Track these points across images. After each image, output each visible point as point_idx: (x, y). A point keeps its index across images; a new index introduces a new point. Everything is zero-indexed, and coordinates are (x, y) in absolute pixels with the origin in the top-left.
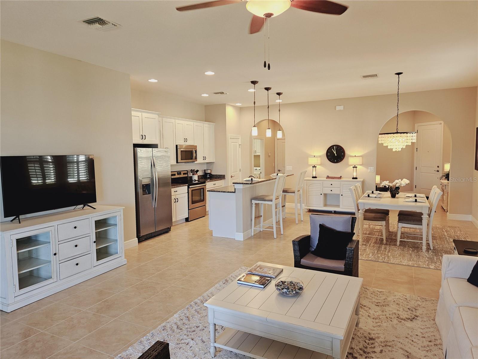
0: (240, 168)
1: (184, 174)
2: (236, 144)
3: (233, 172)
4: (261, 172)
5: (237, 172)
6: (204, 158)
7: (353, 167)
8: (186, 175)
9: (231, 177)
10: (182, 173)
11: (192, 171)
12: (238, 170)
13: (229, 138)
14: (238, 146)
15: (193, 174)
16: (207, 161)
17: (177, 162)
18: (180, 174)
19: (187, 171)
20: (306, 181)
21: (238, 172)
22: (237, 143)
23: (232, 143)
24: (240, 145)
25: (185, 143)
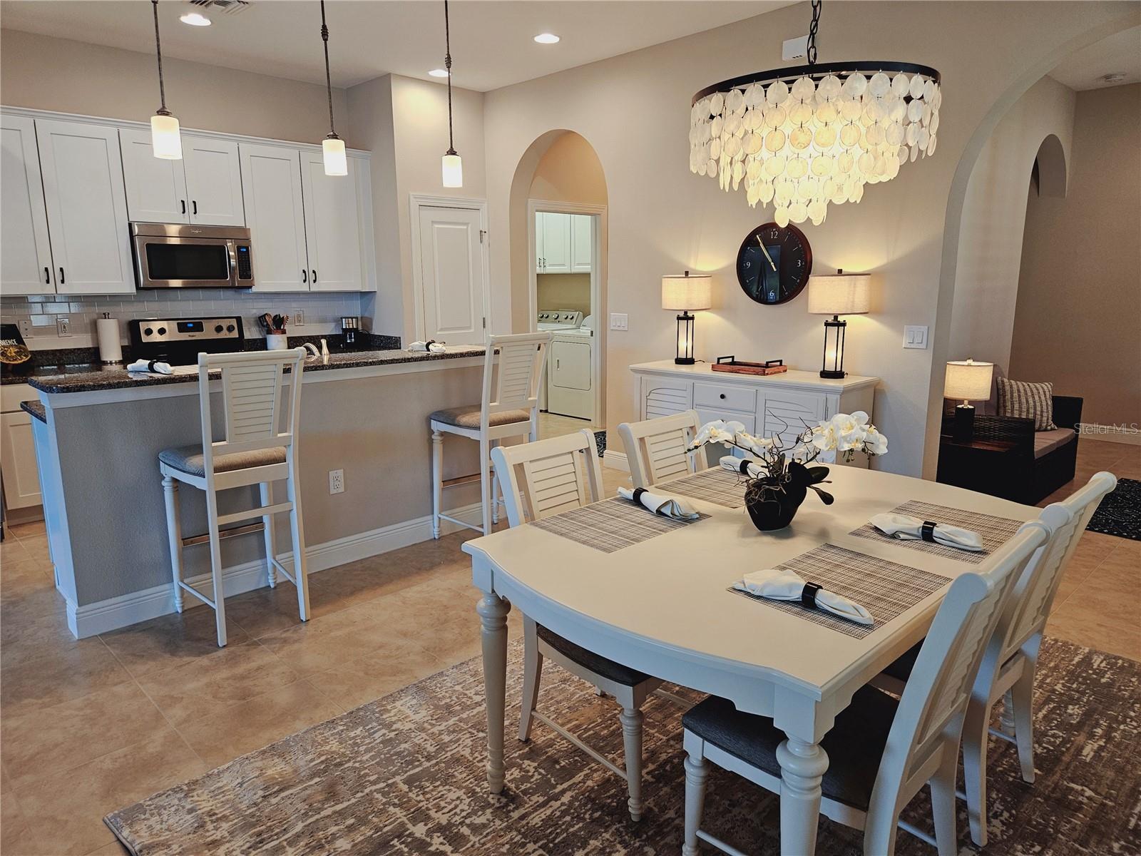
0: (486, 314)
1: (218, 329)
2: (465, 227)
4: (592, 332)
5: (469, 328)
6: (310, 276)
7: (827, 324)
8: (235, 334)
10: (208, 325)
11: (261, 321)
12: (475, 322)
13: (414, 204)
14: (472, 237)
15: (269, 332)
16: (330, 285)
17: (138, 287)
18: (198, 327)
19: (239, 319)
20: (639, 376)
21: (472, 331)
22: (468, 224)
23: (433, 222)
24: (481, 231)
25: (184, 217)
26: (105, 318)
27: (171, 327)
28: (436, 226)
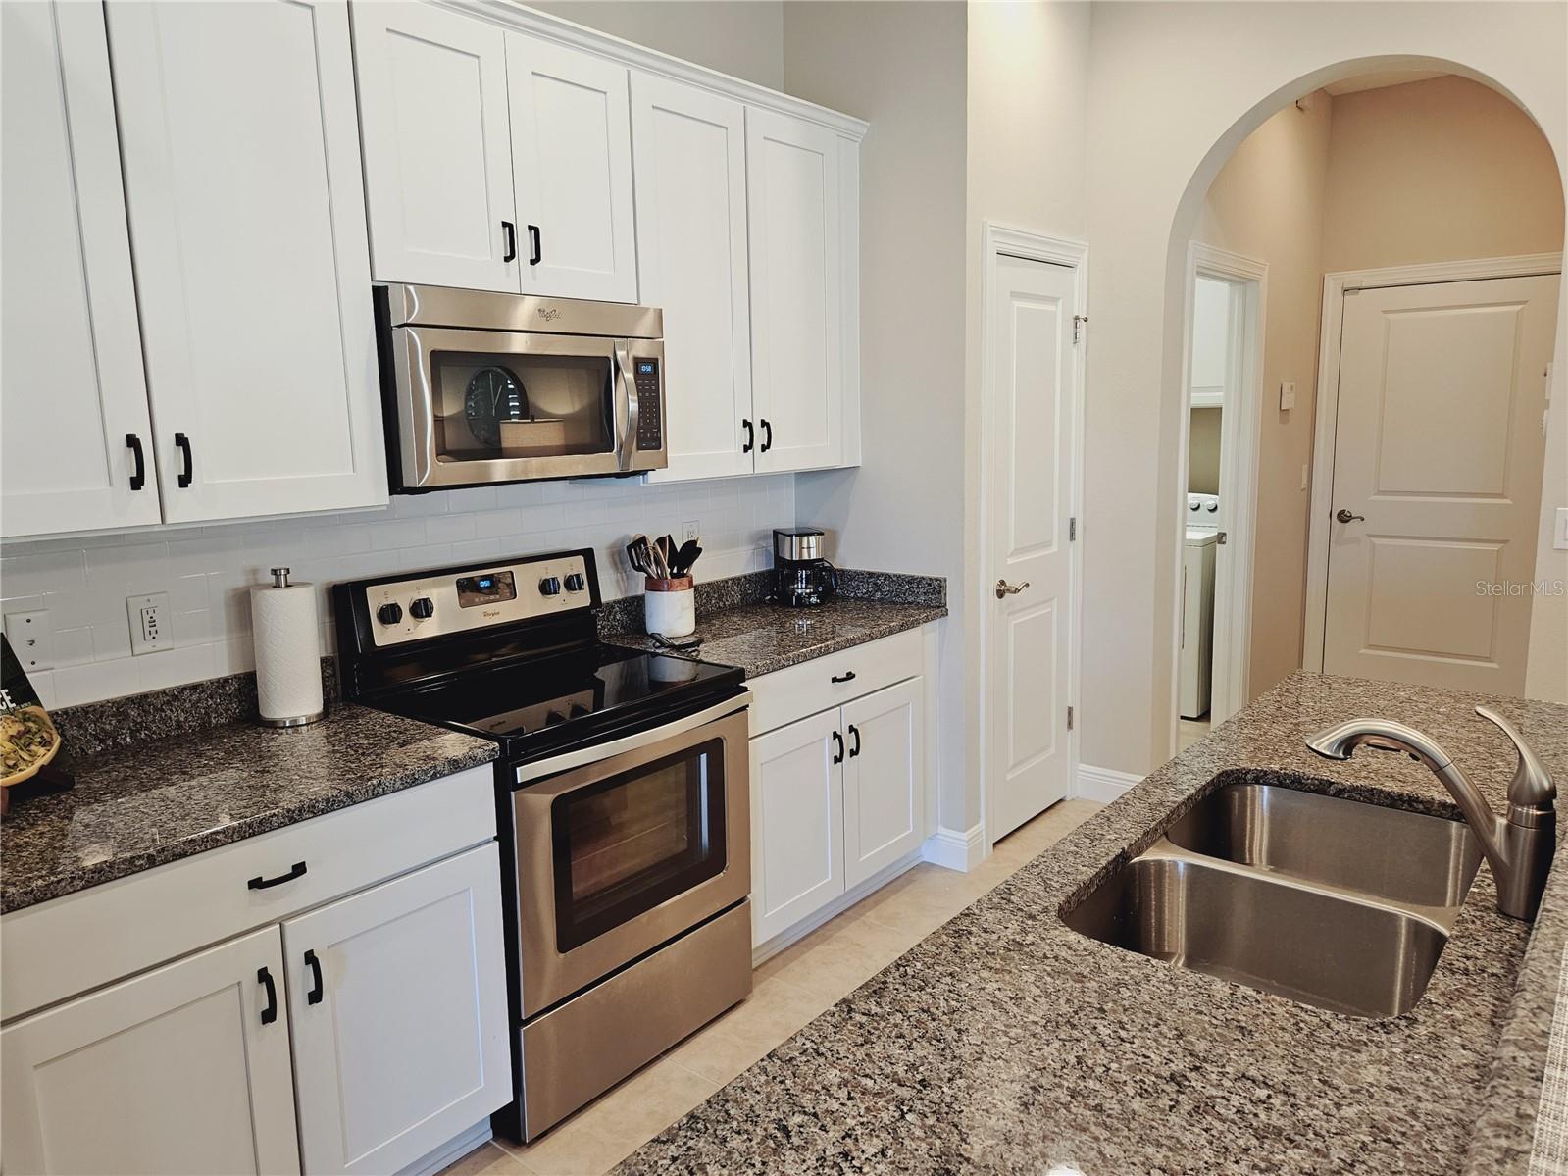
0: (1075, 510)
1: (547, 588)
2: (1049, 308)
3: (1017, 552)
4: (1222, 535)
5: (1049, 546)
6: (757, 435)
8: (581, 599)
9: (1001, 594)
10: (527, 578)
11: (636, 551)
12: (1059, 530)
13: (992, 250)
14: (1061, 330)
15: (654, 585)
16: (786, 457)
17: (396, 486)
18: (501, 588)
19: (588, 555)
21: (1054, 549)
22: (1054, 300)
23: (1015, 295)
24: (1077, 318)
25: (508, 275)
26: (278, 586)
27: (442, 594)
28: (1018, 304)
